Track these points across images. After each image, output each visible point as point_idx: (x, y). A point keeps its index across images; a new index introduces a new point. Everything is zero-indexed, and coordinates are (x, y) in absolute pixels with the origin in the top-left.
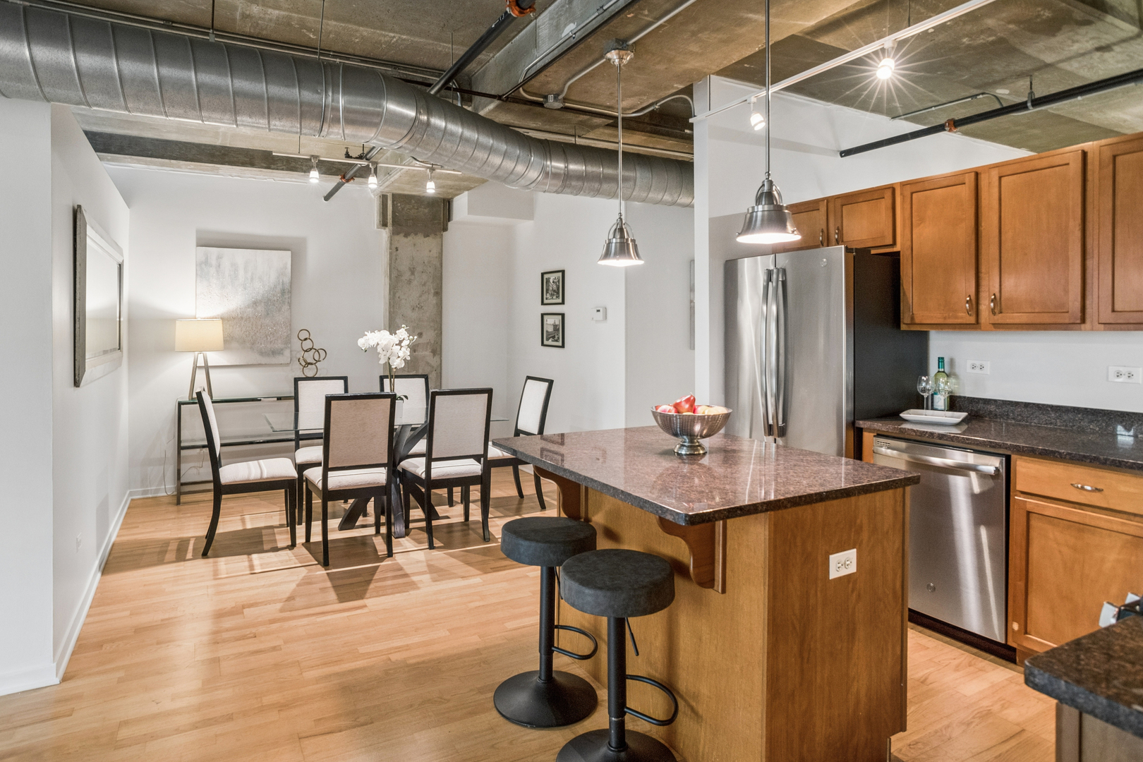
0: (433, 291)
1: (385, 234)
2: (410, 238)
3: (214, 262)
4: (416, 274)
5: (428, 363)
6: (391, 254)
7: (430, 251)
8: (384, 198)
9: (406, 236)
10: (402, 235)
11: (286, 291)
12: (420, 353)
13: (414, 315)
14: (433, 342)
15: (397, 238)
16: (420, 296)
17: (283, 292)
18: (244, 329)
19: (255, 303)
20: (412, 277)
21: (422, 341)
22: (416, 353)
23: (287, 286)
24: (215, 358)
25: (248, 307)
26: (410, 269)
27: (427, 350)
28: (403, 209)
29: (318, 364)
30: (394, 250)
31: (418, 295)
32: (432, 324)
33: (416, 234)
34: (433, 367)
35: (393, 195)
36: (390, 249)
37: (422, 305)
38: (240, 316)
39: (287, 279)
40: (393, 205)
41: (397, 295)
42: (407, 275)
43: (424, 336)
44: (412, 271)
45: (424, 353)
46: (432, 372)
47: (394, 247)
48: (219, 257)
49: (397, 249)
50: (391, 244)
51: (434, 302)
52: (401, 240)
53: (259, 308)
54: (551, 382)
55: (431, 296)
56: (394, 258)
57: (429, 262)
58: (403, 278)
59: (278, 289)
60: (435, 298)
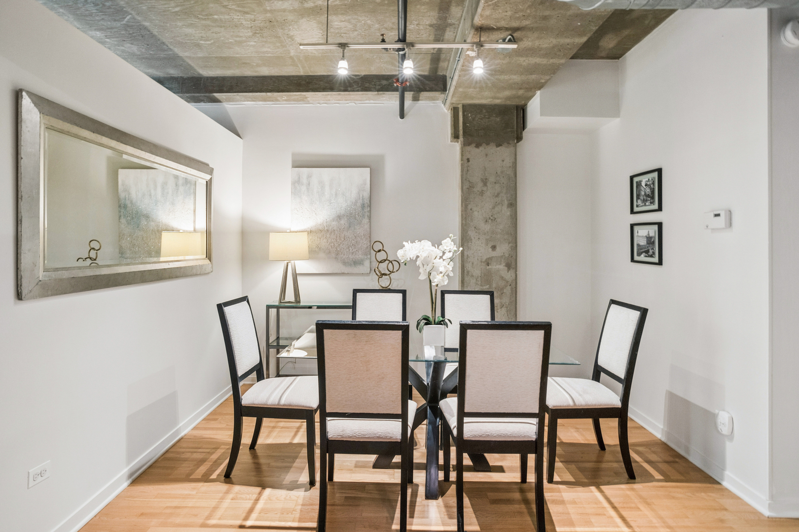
0: (506, 202)
1: (457, 146)
2: (481, 148)
3: (305, 181)
4: (488, 184)
5: (502, 277)
6: (462, 165)
7: (503, 161)
8: (455, 111)
9: (477, 146)
10: (473, 145)
11: (366, 205)
12: (494, 267)
13: (487, 227)
14: (507, 255)
15: (468, 148)
16: (494, 208)
17: (363, 206)
18: (329, 241)
19: (339, 217)
20: (485, 189)
21: (494, 254)
22: (490, 267)
23: (367, 201)
24: (303, 266)
25: (333, 220)
26: (482, 180)
27: (500, 264)
28: (474, 119)
29: (392, 275)
30: (466, 162)
31: (491, 207)
32: (506, 237)
33: (488, 144)
34: (507, 282)
35: (463, 106)
36: (462, 160)
37: (496, 216)
38: (326, 228)
39: (366, 194)
40: (464, 115)
41: (469, 207)
42: (479, 187)
43: (498, 249)
44: (485, 182)
45: (497, 267)
46: (506, 286)
47: (465, 158)
48: (309, 177)
49: (468, 160)
50: (462, 155)
51: (509, 213)
52: (472, 150)
53: (342, 222)
54: (644, 312)
55: (505, 208)
56: (465, 169)
57: (502, 172)
58: (475, 190)
59: (359, 204)
60: (509, 209)
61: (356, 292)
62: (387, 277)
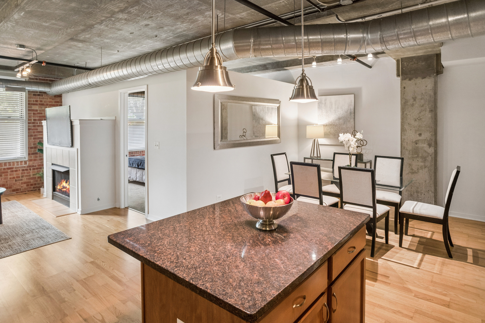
0: (428, 109)
1: (398, 80)
2: (412, 81)
3: (323, 102)
4: (416, 100)
5: (426, 151)
6: (401, 90)
7: (426, 86)
8: (398, 61)
9: (410, 80)
10: (408, 79)
11: (352, 113)
12: (420, 145)
13: (416, 124)
14: (429, 139)
15: (404, 81)
16: (420, 113)
17: (351, 113)
18: (335, 129)
19: (339, 119)
20: (414, 102)
21: (420, 138)
22: (418, 145)
23: (353, 111)
24: (322, 141)
25: (337, 120)
26: (413, 98)
27: (424, 144)
28: (408, 65)
30: (403, 88)
31: (418, 112)
32: (428, 129)
33: (416, 78)
34: (429, 154)
35: (401, 59)
36: (401, 88)
37: (421, 118)
38: (333, 124)
39: (352, 107)
40: (402, 64)
41: (405, 113)
42: (411, 102)
43: (423, 135)
44: (415, 99)
45: (422, 145)
46: (428, 156)
47: (403, 87)
48: (326, 100)
49: (404, 88)
50: (401, 85)
51: (430, 116)
52: (407, 82)
53: (341, 121)
55: (427, 113)
56: (403, 93)
57: (426, 93)
58: (409, 103)
59: (349, 112)
60: (430, 113)
61: (335, 154)
62: (360, 148)
